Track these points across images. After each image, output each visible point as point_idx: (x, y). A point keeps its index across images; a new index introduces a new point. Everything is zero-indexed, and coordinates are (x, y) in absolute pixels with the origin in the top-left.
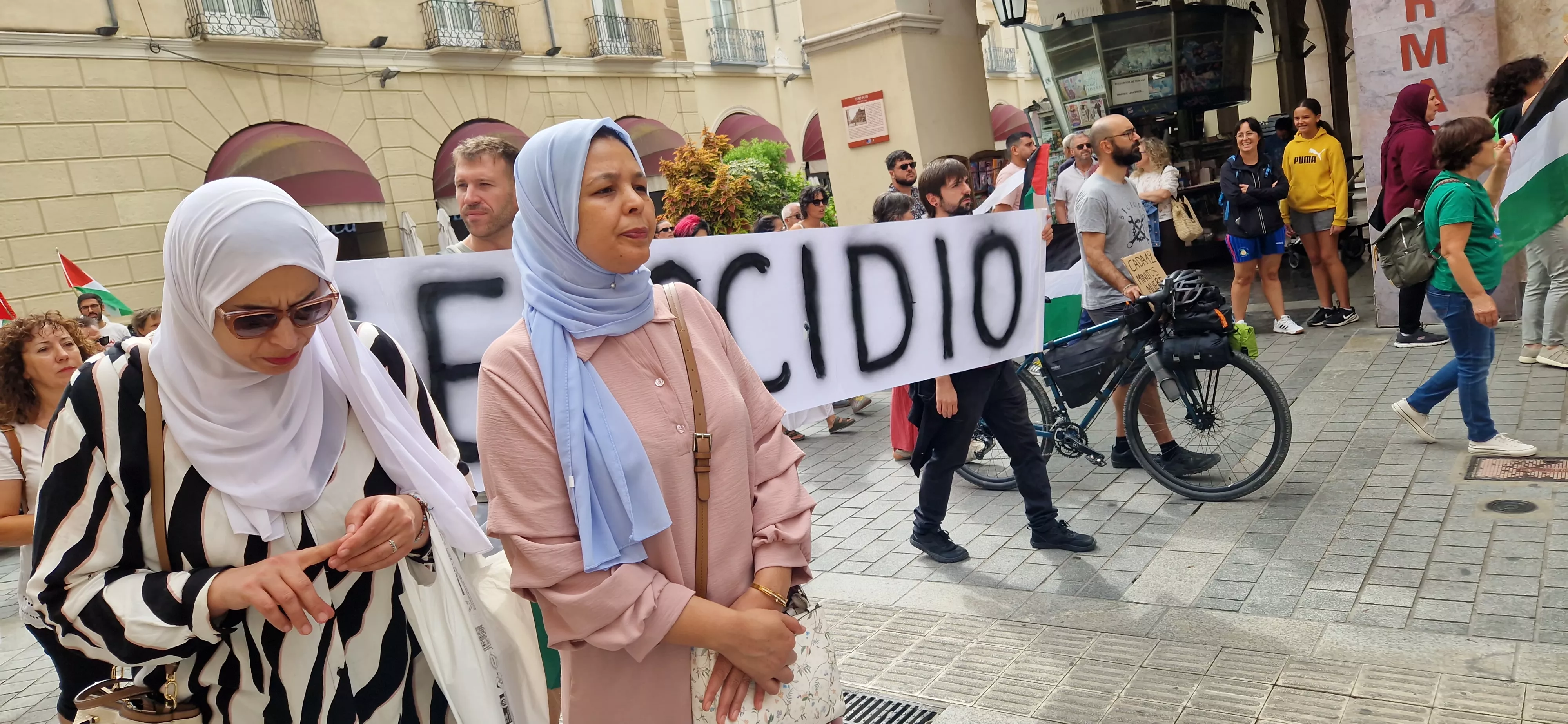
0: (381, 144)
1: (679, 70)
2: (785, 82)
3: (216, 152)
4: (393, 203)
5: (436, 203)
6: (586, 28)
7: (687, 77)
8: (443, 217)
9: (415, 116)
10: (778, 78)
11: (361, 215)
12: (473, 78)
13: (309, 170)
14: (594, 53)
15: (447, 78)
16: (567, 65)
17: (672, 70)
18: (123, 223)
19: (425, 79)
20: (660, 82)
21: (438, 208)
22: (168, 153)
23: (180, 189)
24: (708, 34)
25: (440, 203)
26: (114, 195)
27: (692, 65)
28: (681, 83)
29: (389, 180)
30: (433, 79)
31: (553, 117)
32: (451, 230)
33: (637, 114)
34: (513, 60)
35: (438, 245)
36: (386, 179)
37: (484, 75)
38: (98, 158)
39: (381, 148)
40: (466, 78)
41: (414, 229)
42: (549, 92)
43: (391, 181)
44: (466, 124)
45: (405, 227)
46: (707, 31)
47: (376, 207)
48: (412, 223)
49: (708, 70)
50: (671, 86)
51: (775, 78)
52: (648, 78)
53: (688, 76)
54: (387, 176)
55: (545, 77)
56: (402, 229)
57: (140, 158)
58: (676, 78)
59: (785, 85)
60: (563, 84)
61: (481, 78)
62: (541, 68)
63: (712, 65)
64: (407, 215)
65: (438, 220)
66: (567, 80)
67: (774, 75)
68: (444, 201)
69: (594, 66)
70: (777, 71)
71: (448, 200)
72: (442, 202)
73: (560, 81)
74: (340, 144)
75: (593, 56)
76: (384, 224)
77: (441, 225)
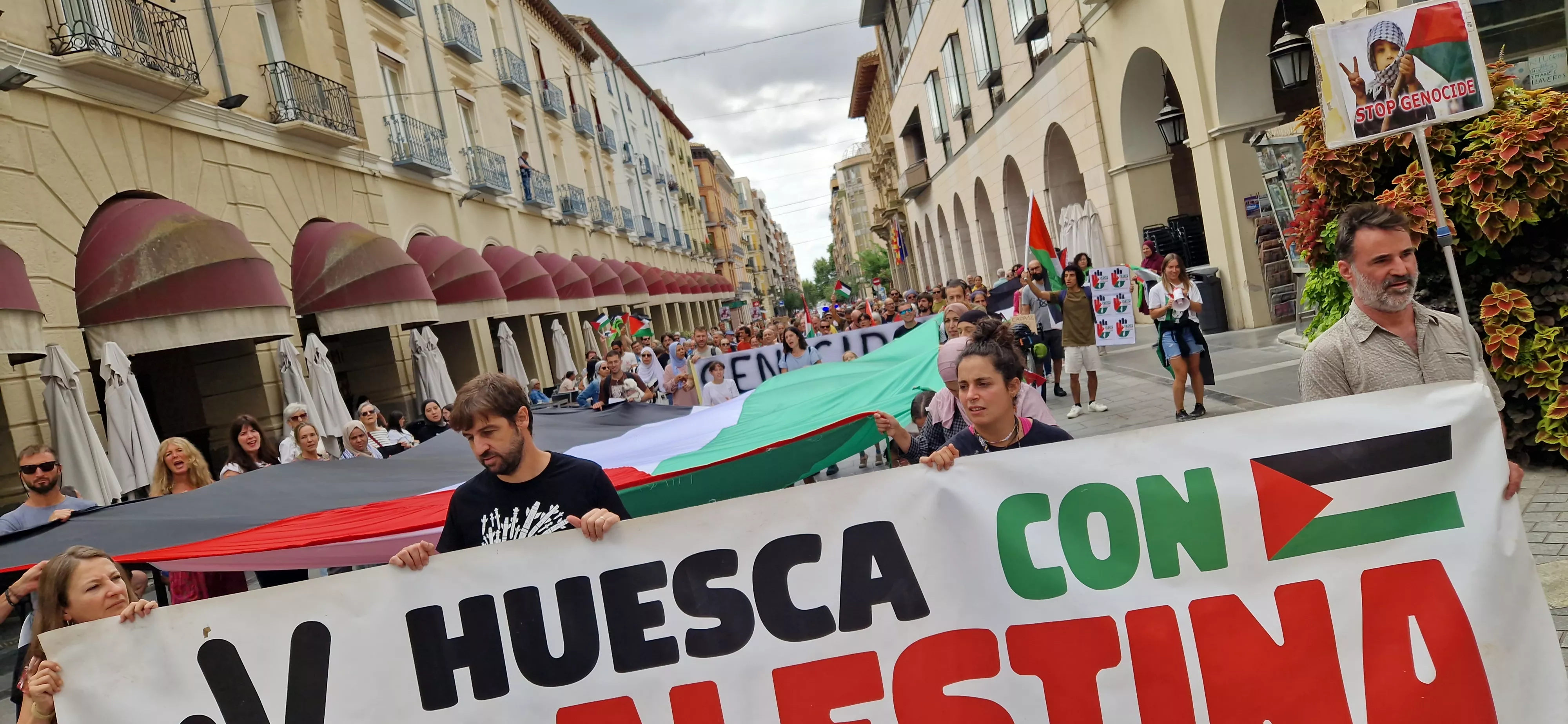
1: (367, 164)
2: (460, 202)
5: (84, 334)
6: (262, 79)
7: (374, 175)
9: (41, 171)
10: (453, 196)
12: (125, 121)
14: (275, 118)
15: (88, 113)
16: (246, 128)
17: (356, 162)
19: (52, 104)
20: (346, 176)
21: (90, 344)
24: (386, 123)
25: (92, 334)
27: (375, 159)
28: (368, 180)
30: (65, 109)
31: (235, 204)
33: (329, 218)
34: (178, 104)
37: (140, 120)
40: (113, 118)
42: (227, 165)
44: (120, 197)
45: (58, 372)
46: (384, 118)
48: (68, 368)
49: (389, 171)
50: (357, 183)
51: (449, 194)
52: (334, 167)
53: (377, 174)
55: (221, 140)
58: (363, 174)
59: (461, 205)
60: (243, 156)
61: (135, 123)
62: (212, 124)
63: (394, 165)
64: (57, 350)
66: (248, 150)
67: (449, 191)
69: (275, 137)
70: (453, 185)
71: (112, 328)
72: (98, 331)
73: (241, 150)
75: (275, 123)
77: (113, 372)
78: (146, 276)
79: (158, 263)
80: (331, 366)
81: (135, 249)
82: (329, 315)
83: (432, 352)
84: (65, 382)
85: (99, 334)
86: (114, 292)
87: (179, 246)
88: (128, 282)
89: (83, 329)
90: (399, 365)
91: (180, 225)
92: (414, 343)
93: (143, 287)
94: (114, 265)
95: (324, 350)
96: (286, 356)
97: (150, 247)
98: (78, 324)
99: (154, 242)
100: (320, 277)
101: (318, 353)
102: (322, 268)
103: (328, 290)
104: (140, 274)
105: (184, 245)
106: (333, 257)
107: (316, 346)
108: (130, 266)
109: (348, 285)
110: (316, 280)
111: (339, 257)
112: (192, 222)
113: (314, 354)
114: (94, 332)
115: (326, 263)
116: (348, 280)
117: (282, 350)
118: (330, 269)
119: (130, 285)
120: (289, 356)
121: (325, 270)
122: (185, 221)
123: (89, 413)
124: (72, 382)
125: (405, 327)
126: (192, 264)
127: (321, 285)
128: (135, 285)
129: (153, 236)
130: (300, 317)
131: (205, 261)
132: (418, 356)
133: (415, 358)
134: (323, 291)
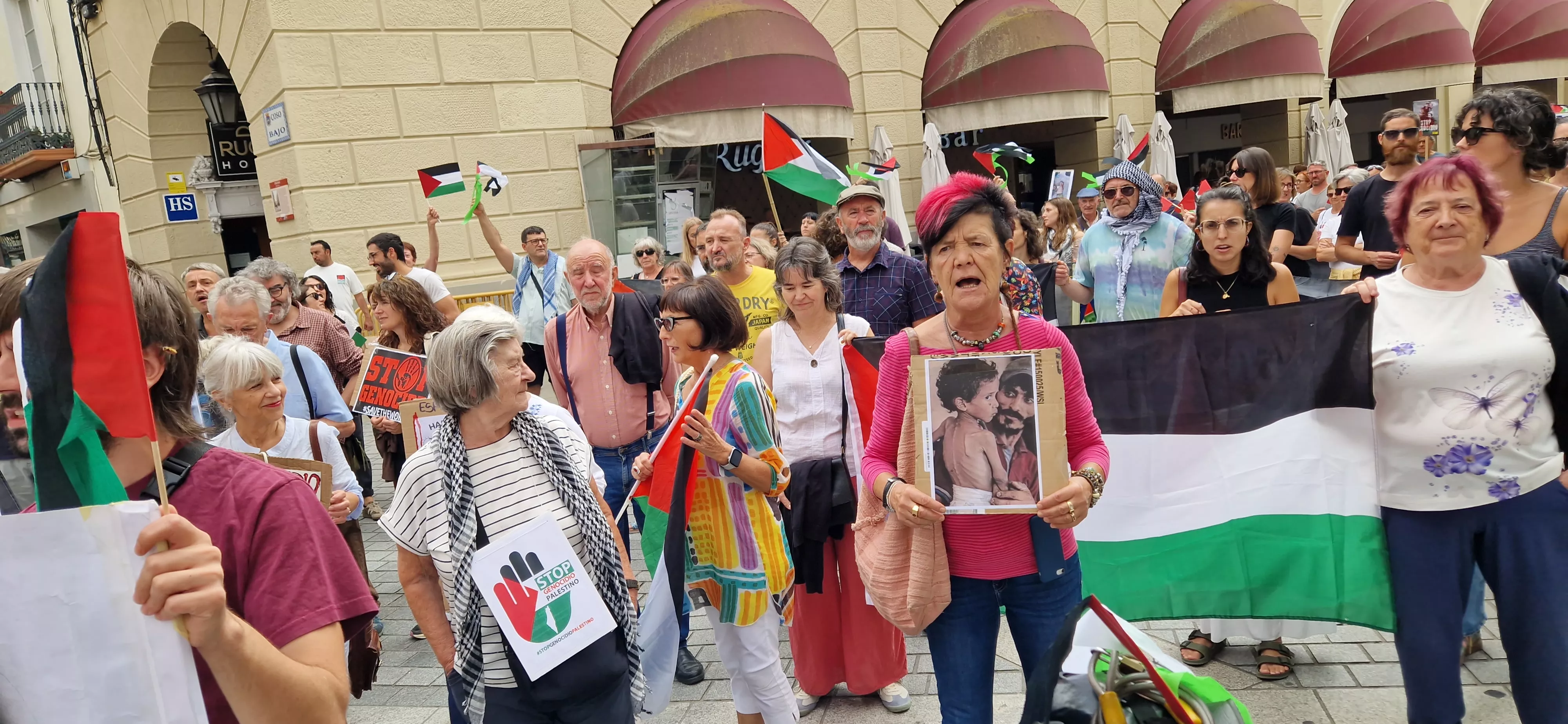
0: (857, 23)
3: (632, 29)
4: (865, 113)
5: (924, 115)
8: (932, 136)
11: (818, 127)
13: (750, 52)
18: (504, 128)
21: (925, 123)
22: (570, 27)
23: (582, 82)
25: (928, 115)
26: (494, 85)
29: (862, 78)
32: (942, 156)
35: (921, 178)
36: (859, 76)
38: (477, 30)
39: (857, 30)
41: (890, 151)
43: (864, 79)
45: (877, 148)
47: (840, 114)
48: (888, 144)
54: (861, 73)
56: (873, 152)
57: (532, 33)
64: (882, 131)
65: (924, 140)
68: (934, 112)
71: (941, 110)
72: (932, 113)
74: (800, 18)
76: (849, 141)
77: (928, 147)
78: (970, 66)
79: (980, 54)
80: (1171, 144)
81: (969, 43)
82: (1184, 92)
83: (1336, 129)
84: (881, 155)
85: (933, 116)
86: (946, 81)
87: (1000, 38)
88: (957, 71)
89: (924, 112)
90: (1291, 141)
91: (1008, 19)
92: (1310, 118)
93: (965, 77)
94: (951, 58)
95: (1167, 127)
96: (1121, 133)
97: (978, 42)
98: (920, 107)
99: (982, 36)
100: (1184, 52)
101: (1161, 131)
102: (1189, 44)
103: (1188, 67)
104: (966, 65)
105: (1005, 36)
106: (1204, 30)
107: (1160, 124)
108: (962, 57)
109: (1208, 61)
110: (1180, 55)
111: (1208, 31)
112: (1020, 14)
113: (1157, 131)
114: (931, 114)
115: (1194, 38)
116: (1209, 56)
117: (1118, 128)
118: (1195, 45)
119: (957, 75)
120: (1123, 134)
121: (1190, 46)
122: (1014, 15)
123: (900, 180)
124: (884, 154)
125: (1303, 101)
126: (1006, 54)
127: (1184, 60)
128: (961, 74)
129: (983, 32)
130: (1158, 93)
131: (1019, 50)
132: (1311, 134)
133: (1308, 135)
134: (1183, 67)
